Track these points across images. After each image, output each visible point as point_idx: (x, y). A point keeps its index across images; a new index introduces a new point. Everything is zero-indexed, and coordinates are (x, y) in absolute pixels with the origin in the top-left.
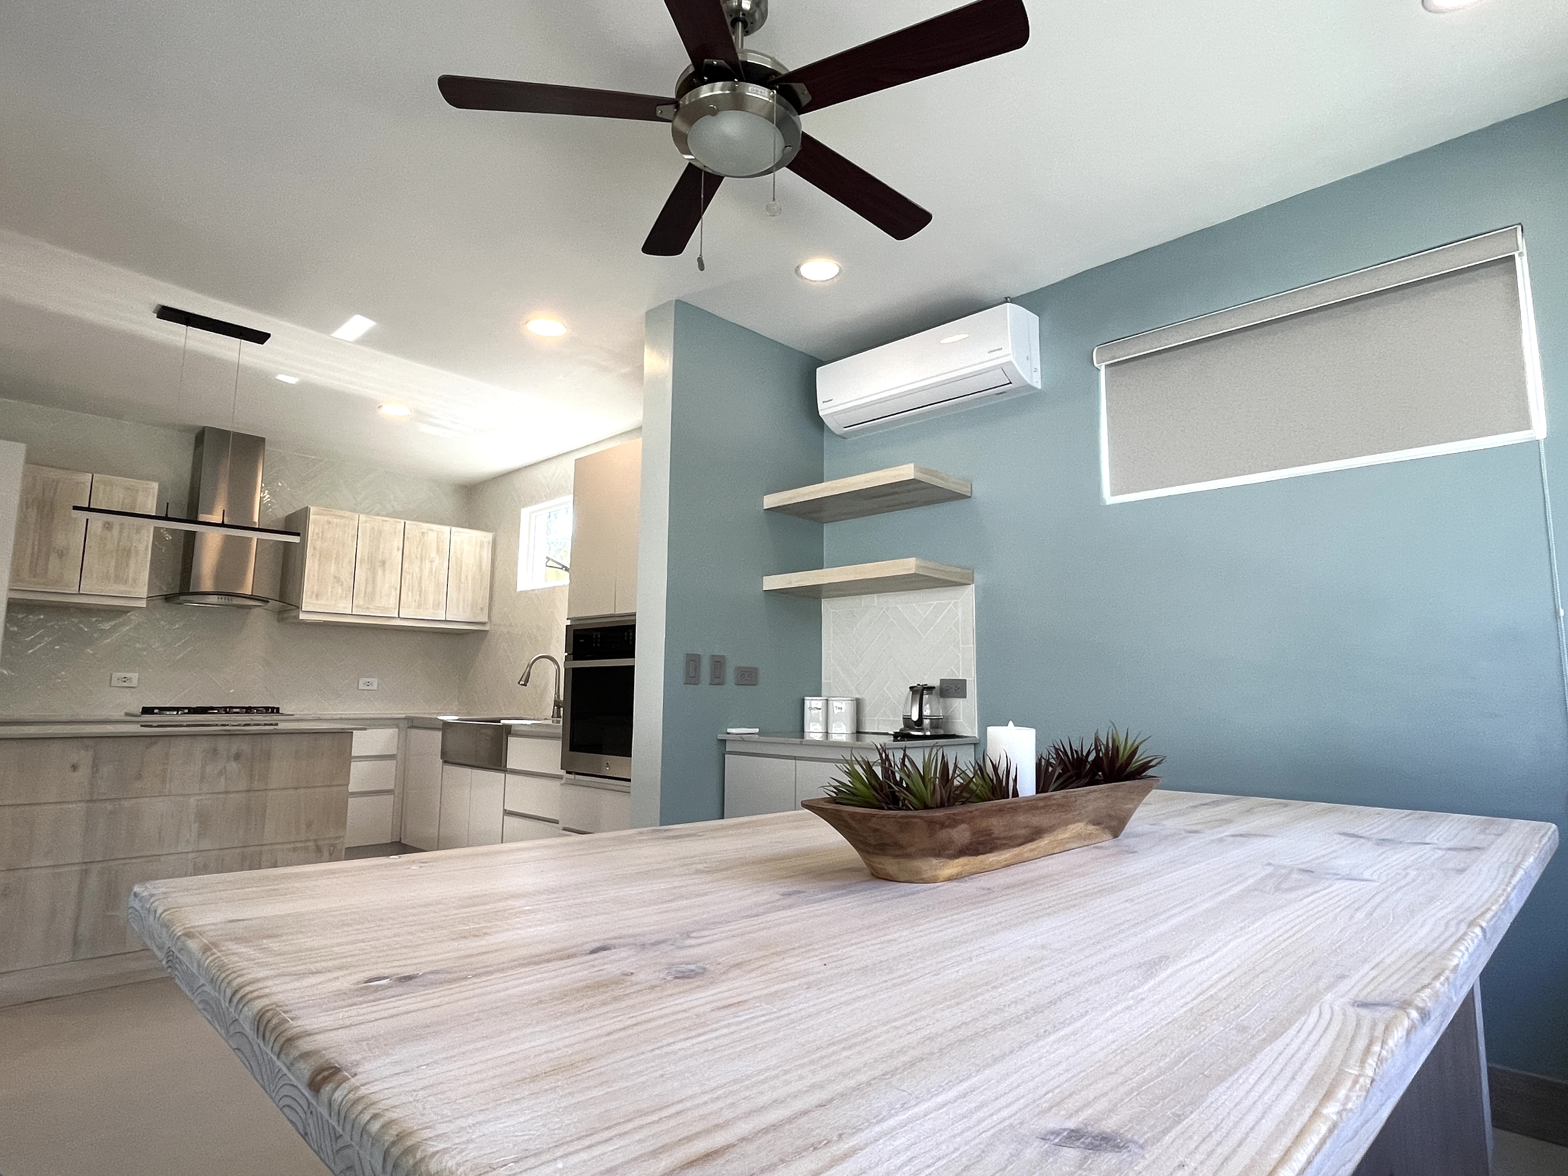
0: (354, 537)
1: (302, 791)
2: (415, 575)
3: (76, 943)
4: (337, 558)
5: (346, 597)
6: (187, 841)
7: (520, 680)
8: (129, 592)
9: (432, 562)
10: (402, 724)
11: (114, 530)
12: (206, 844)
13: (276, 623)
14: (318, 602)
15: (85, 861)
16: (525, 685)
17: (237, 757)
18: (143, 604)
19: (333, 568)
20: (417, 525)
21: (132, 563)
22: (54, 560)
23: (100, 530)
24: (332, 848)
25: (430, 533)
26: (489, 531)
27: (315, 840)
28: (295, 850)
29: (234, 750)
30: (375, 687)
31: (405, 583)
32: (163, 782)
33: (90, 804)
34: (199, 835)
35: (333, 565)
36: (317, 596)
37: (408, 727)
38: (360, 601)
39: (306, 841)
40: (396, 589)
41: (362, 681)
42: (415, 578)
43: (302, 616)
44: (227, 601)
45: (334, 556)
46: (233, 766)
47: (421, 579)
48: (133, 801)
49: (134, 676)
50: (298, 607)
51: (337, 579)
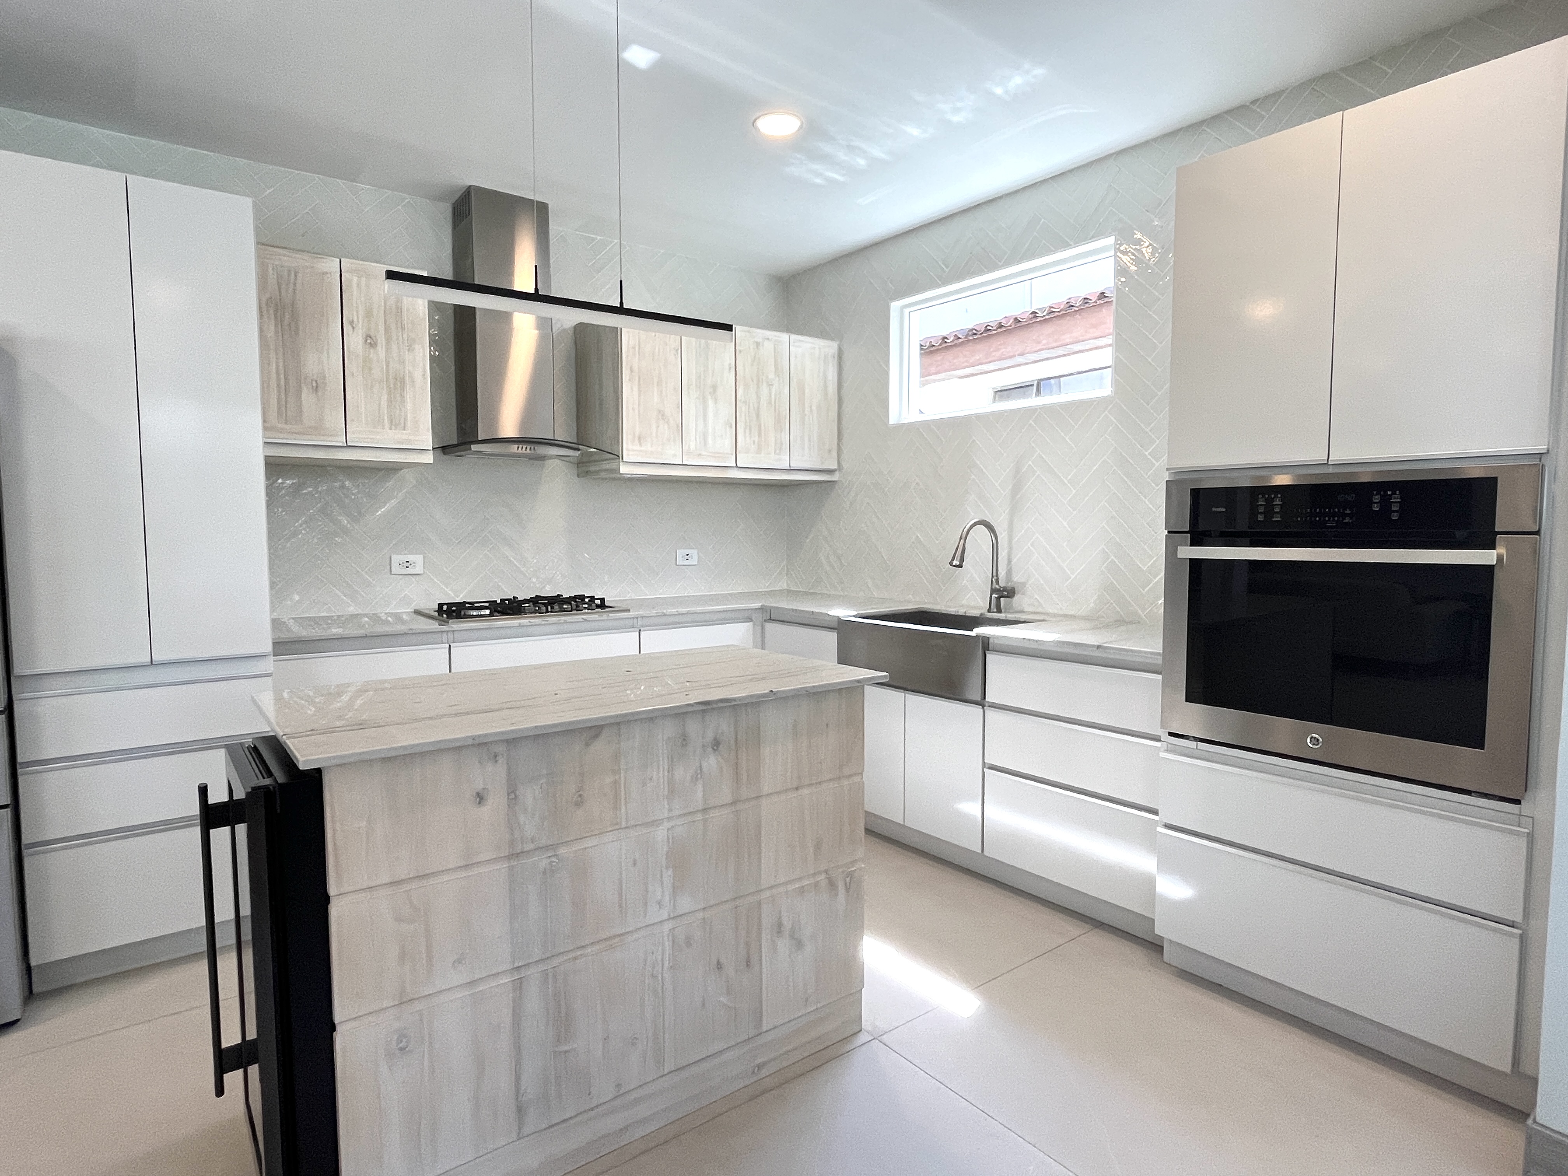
0: (677, 350)
1: (806, 791)
2: (751, 405)
3: (520, 1110)
4: (659, 383)
5: (674, 441)
6: (659, 903)
7: (953, 559)
8: (409, 441)
9: (770, 385)
10: (756, 616)
11: (379, 345)
12: (685, 904)
13: (576, 480)
14: (642, 449)
15: (516, 965)
16: (960, 566)
17: (716, 744)
18: (428, 458)
19: (656, 399)
20: (749, 332)
21: (408, 396)
22: (307, 397)
23: (360, 347)
24: (848, 880)
25: (766, 343)
26: (832, 339)
27: (826, 872)
28: (802, 891)
29: (710, 735)
30: (694, 561)
31: (741, 416)
32: (616, 807)
33: (513, 863)
34: (674, 888)
35: (655, 393)
36: (639, 438)
37: (765, 621)
38: (692, 442)
39: (814, 875)
40: (731, 427)
41: (681, 552)
42: (752, 408)
43: (625, 469)
44: (533, 451)
45: (656, 380)
46: (711, 762)
47: (758, 408)
48: (577, 847)
49: (418, 559)
50: (617, 456)
51: (661, 414)
